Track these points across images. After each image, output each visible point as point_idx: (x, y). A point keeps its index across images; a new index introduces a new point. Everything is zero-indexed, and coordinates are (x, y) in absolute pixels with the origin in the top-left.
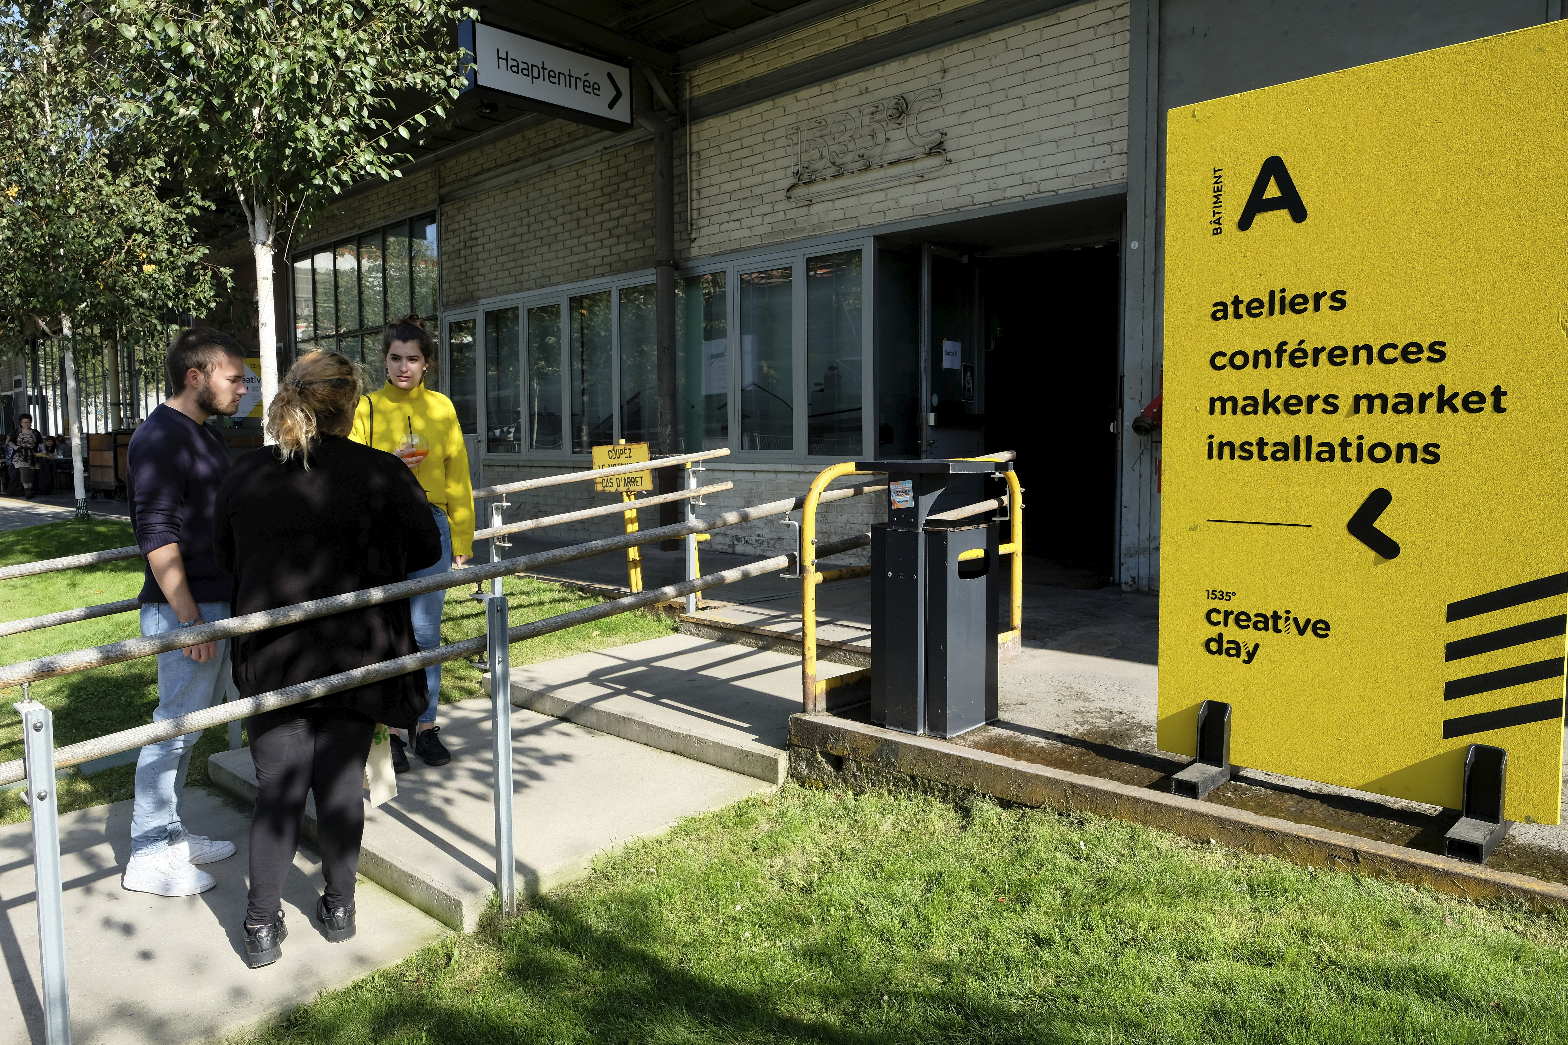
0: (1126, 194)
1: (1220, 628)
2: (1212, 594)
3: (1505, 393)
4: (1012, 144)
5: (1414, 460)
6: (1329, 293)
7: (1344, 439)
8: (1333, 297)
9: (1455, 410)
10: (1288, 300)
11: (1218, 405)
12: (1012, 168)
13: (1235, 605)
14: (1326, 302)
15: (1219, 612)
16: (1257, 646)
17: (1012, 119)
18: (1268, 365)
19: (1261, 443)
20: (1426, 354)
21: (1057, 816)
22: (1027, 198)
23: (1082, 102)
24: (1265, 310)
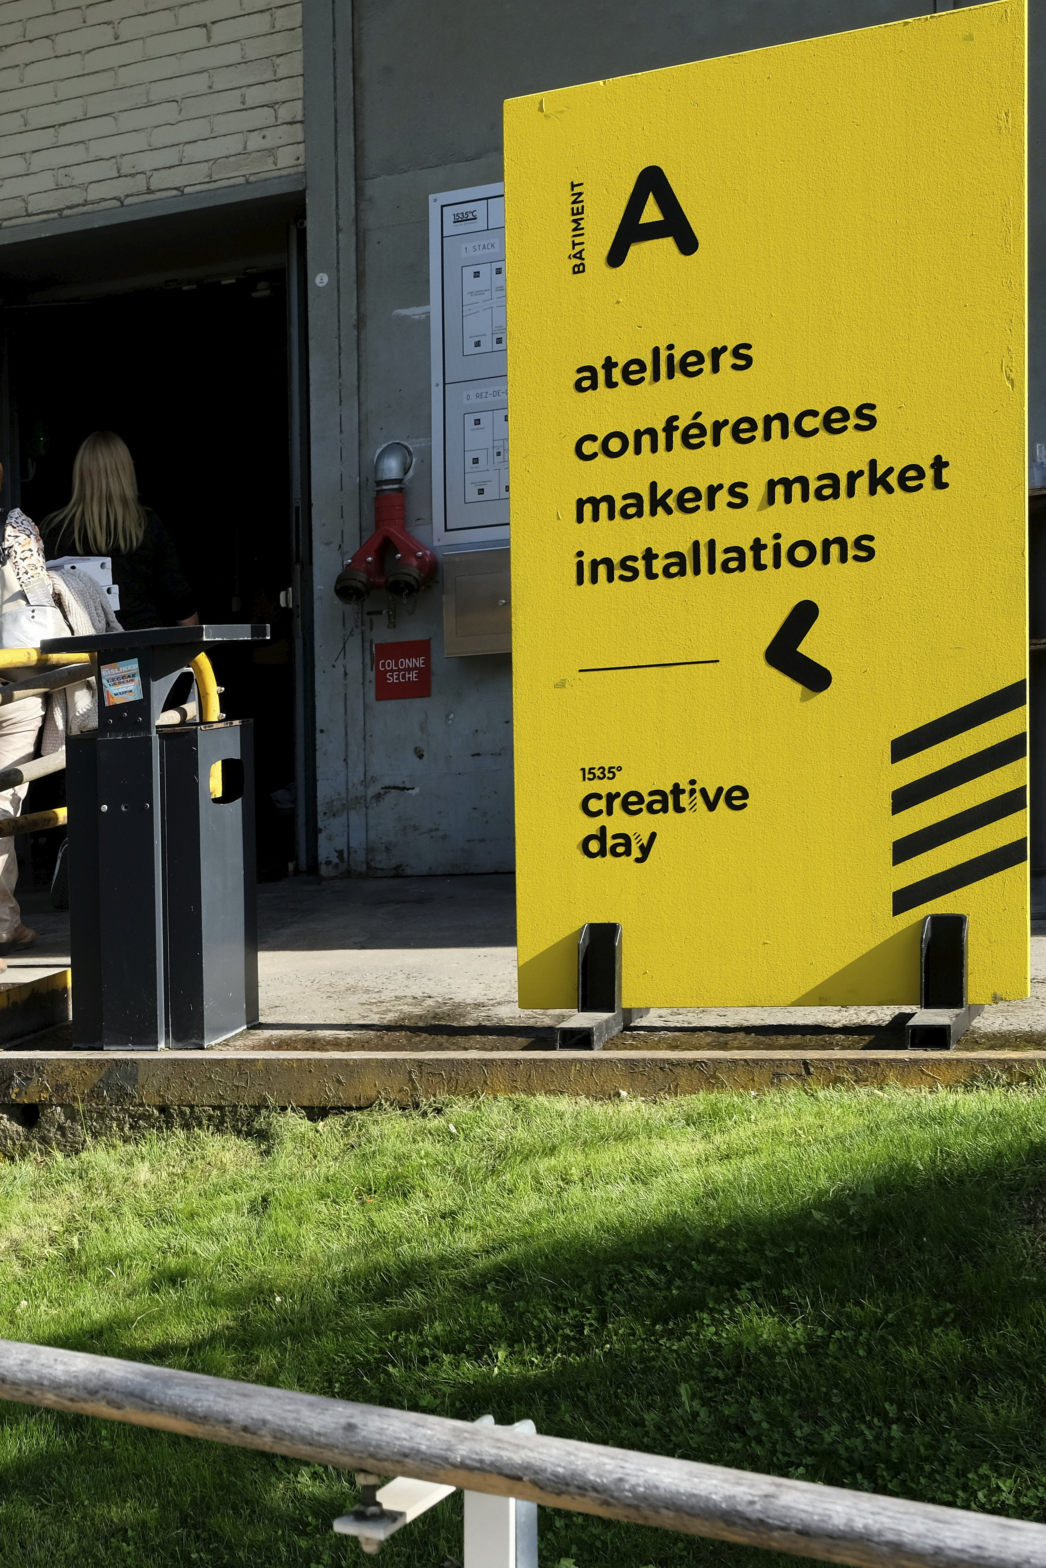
0: (304, 191)
1: (603, 819)
2: (589, 774)
3: (946, 464)
4: (96, 106)
5: (843, 559)
6: (730, 348)
7: (757, 541)
8: (736, 353)
9: (890, 490)
10: (677, 359)
11: (588, 509)
12: (99, 149)
13: (621, 785)
14: (726, 360)
15: (598, 796)
16: (653, 836)
17: (95, 61)
18: (654, 449)
19: (649, 556)
20: (853, 421)
21: (399, 1112)
22: (127, 202)
23: (220, 33)
24: (648, 374)
